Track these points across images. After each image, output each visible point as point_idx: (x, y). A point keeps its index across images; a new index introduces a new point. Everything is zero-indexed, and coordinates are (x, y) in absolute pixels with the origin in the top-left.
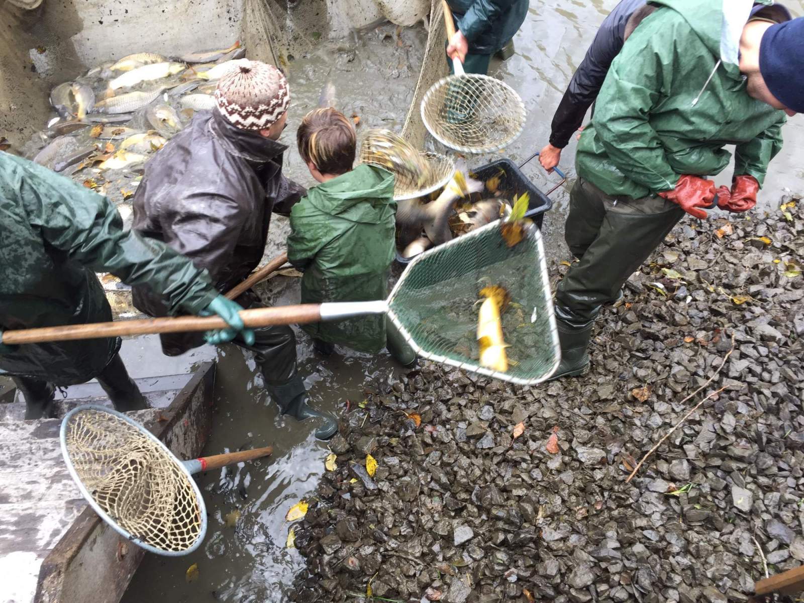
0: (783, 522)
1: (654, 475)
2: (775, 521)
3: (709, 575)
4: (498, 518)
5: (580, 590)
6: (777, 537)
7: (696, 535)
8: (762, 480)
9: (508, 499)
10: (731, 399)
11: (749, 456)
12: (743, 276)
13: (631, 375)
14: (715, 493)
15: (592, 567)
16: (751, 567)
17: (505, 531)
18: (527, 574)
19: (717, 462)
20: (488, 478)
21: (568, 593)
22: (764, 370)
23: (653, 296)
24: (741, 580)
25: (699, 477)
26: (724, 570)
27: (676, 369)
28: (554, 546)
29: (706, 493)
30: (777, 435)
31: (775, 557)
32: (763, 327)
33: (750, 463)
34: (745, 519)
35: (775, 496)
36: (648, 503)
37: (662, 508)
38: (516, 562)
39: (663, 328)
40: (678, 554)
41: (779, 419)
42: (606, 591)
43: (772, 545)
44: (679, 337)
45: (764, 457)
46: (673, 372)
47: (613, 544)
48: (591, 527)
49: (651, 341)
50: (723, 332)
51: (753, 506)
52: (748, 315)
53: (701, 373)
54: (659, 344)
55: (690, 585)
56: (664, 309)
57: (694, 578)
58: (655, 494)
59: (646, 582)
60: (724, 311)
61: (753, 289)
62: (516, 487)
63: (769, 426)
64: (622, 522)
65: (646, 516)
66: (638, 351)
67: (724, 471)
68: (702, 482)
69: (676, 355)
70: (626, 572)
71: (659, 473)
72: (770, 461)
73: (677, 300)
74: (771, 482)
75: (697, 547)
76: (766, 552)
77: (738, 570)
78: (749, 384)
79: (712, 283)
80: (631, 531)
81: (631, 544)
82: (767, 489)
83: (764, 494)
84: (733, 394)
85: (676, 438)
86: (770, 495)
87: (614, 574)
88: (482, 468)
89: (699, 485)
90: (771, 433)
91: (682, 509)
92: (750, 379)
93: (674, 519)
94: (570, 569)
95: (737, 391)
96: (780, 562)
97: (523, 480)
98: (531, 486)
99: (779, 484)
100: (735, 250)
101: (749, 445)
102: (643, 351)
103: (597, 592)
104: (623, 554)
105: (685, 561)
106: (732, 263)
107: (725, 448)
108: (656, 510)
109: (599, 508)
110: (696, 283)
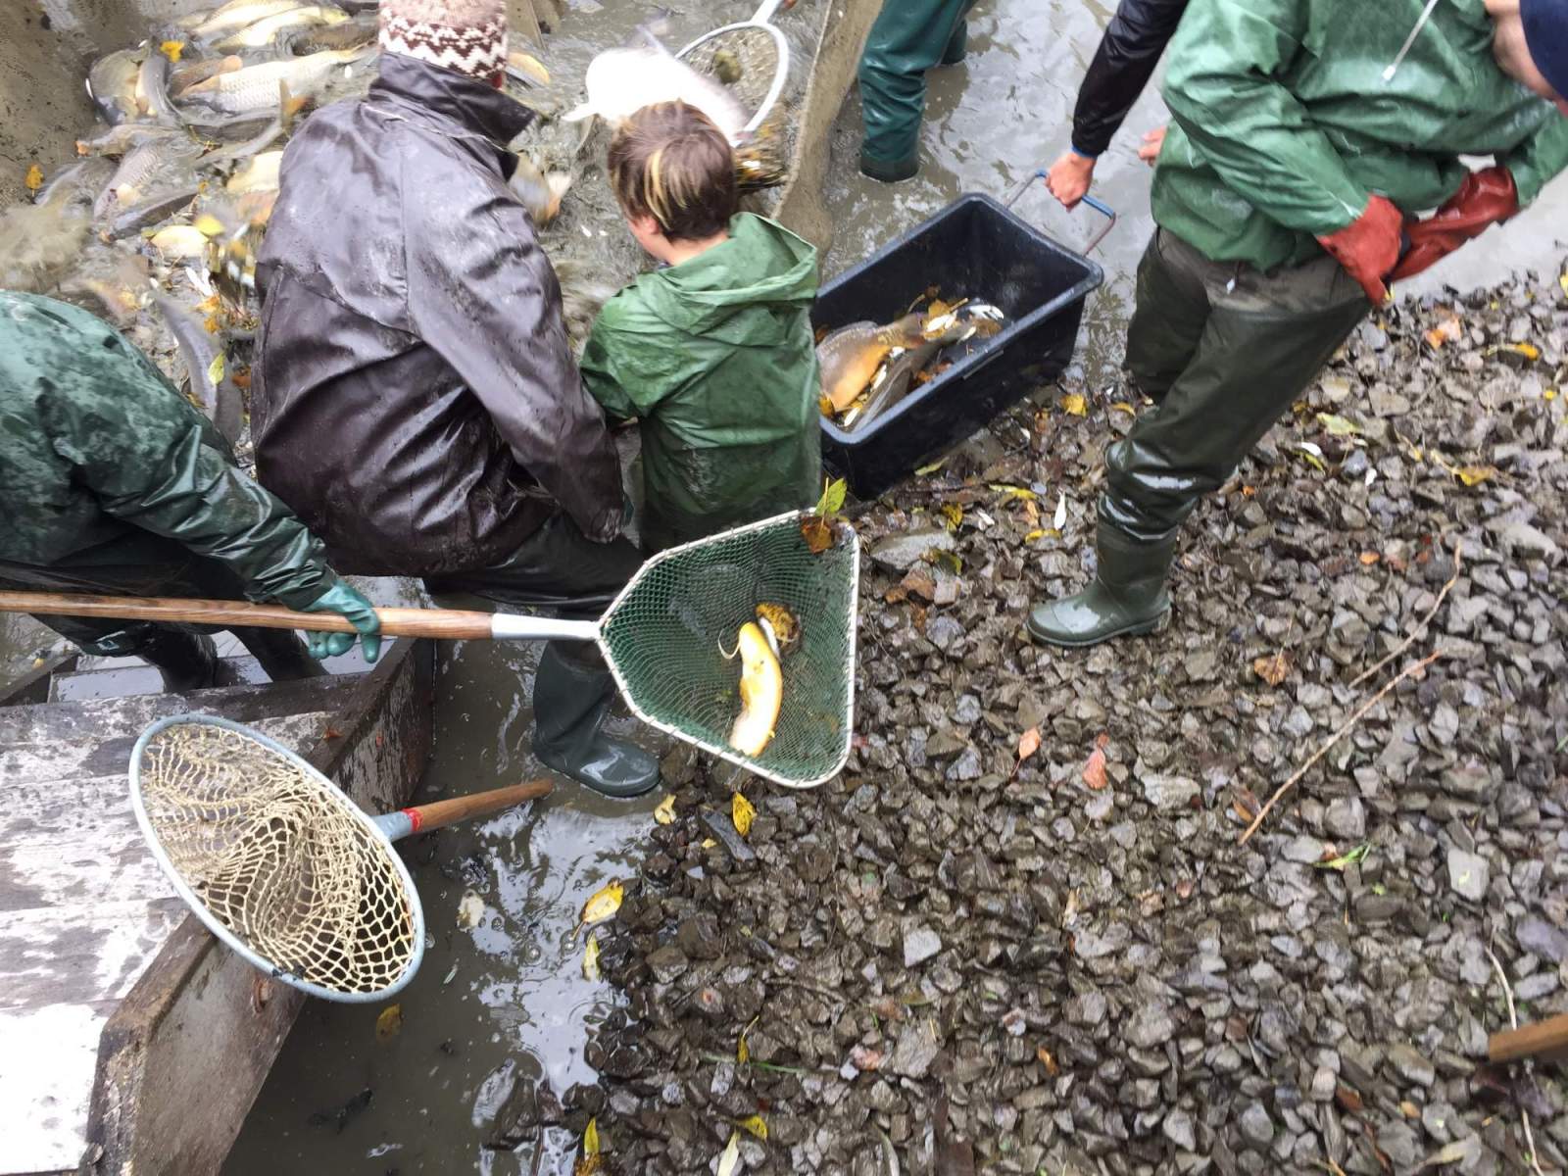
0: (1548, 920)
1: (1294, 828)
2: (1533, 918)
3: (1400, 1021)
4: (988, 915)
5: (1147, 1050)
6: (1535, 950)
7: (1375, 945)
8: (1510, 837)
9: (1008, 876)
10: (1451, 676)
11: (1485, 790)
12: (1481, 427)
13: (1252, 630)
14: (1414, 863)
15: (1170, 1008)
16: (1482, 1006)
17: (1002, 940)
18: (1046, 1020)
19: (1420, 802)
20: (970, 836)
21: (1124, 1056)
22: (1517, 617)
23: (1298, 470)
24: (1462, 1032)
25: (1384, 832)
26: (1429, 1012)
27: (1342, 618)
28: (1097, 967)
29: (1398, 863)
30: (1540, 747)
31: (1529, 988)
32: (1518, 531)
33: (1485, 804)
34: (1471, 914)
35: (1535, 867)
36: (1281, 883)
37: (1310, 893)
38: (1023, 996)
39: (1317, 536)
40: (1339, 982)
41: (1546, 715)
42: (1197, 1053)
43: (1525, 965)
44: (1348, 552)
45: (1514, 790)
46: (1336, 623)
47: (1211, 963)
48: (1169, 931)
49: (1293, 563)
50: (1437, 542)
51: (1489, 888)
52: (1489, 506)
53: (1391, 624)
54: (1308, 569)
55: (1363, 1041)
56: (1320, 495)
57: (1370, 1025)
58: (1297, 867)
59: (1274, 1033)
60: (1440, 498)
61: (1501, 452)
62: (1023, 854)
63: (1524, 729)
64: (1229, 920)
65: (1277, 909)
66: (1266, 582)
67: (1434, 820)
68: (1389, 842)
69: (1344, 590)
70: (1238, 1018)
71: (1304, 825)
72: (1524, 800)
73: (1346, 478)
74: (1526, 841)
75: (1378, 969)
76: (1513, 978)
77: (1457, 1011)
78: (1488, 646)
79: (1419, 442)
80: (1248, 938)
81: (1248, 962)
82: (1518, 855)
83: (1512, 864)
84: (1455, 668)
85: (1340, 754)
86: (1522, 867)
87: (1215, 1020)
88: (957, 817)
89: (1383, 847)
90: (1528, 744)
91: (1349, 895)
92: (1489, 635)
93: (1333, 914)
94: (1127, 1011)
95: (1463, 661)
96: (1539, 998)
97: (1037, 840)
98: (1054, 852)
99: (1541, 845)
100: (1465, 372)
101: (1483, 769)
102: (1277, 582)
103: (1180, 1054)
104: (1231, 982)
105: (1354, 995)
106: (1460, 400)
107: (1436, 775)
108: (1297, 897)
109: (1185, 893)
110: (1384, 442)
